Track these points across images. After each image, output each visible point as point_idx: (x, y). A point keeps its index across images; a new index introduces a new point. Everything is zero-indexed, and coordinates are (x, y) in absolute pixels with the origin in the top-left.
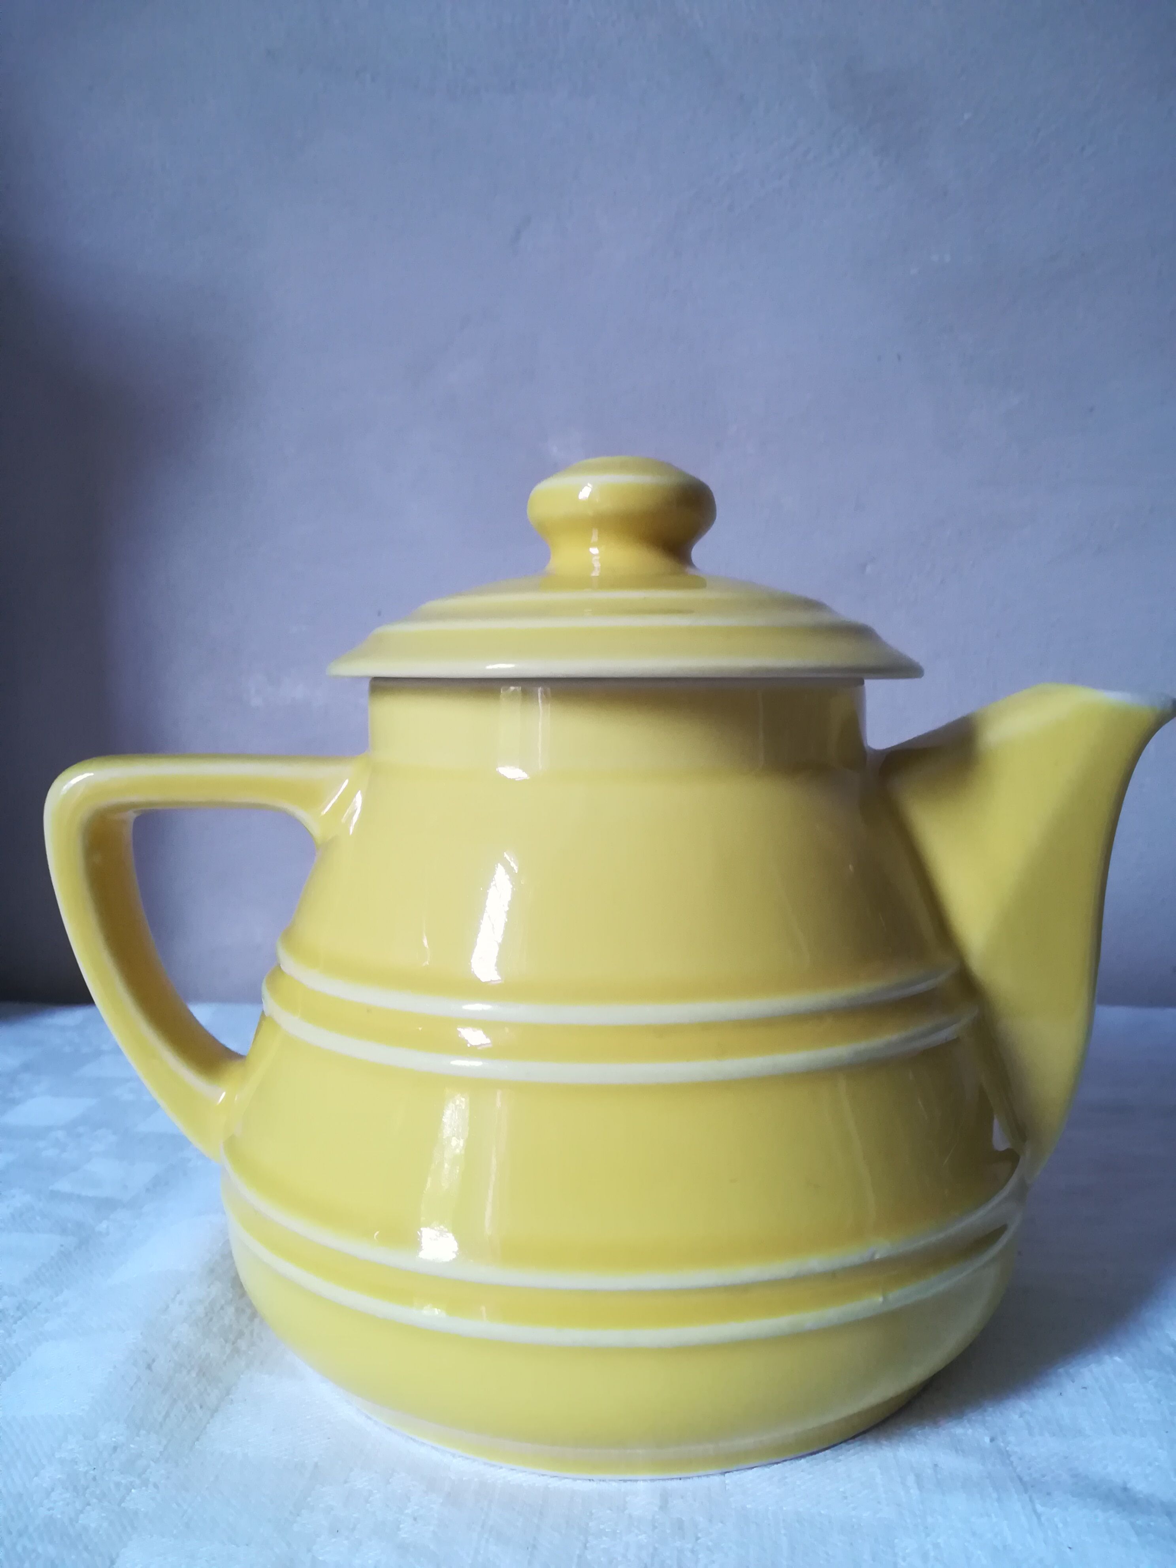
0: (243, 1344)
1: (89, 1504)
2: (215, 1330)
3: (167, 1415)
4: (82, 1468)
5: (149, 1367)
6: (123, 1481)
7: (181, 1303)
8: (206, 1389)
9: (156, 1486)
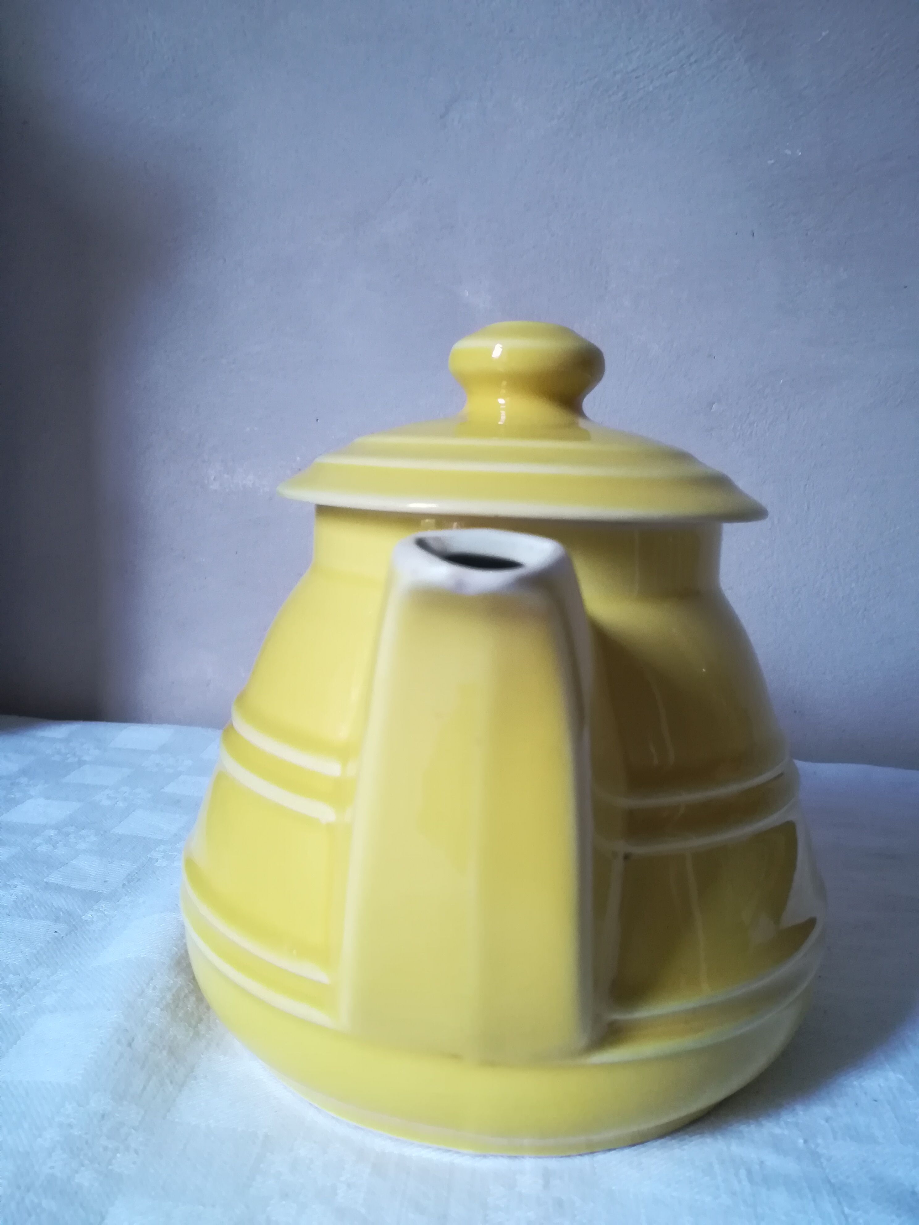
0: (202, 1028)
1: (83, 1165)
2: (180, 1015)
3: (145, 1088)
4: (76, 1132)
5: (130, 1045)
6: (110, 1146)
7: (154, 988)
8: (174, 1067)
9: (136, 1152)
